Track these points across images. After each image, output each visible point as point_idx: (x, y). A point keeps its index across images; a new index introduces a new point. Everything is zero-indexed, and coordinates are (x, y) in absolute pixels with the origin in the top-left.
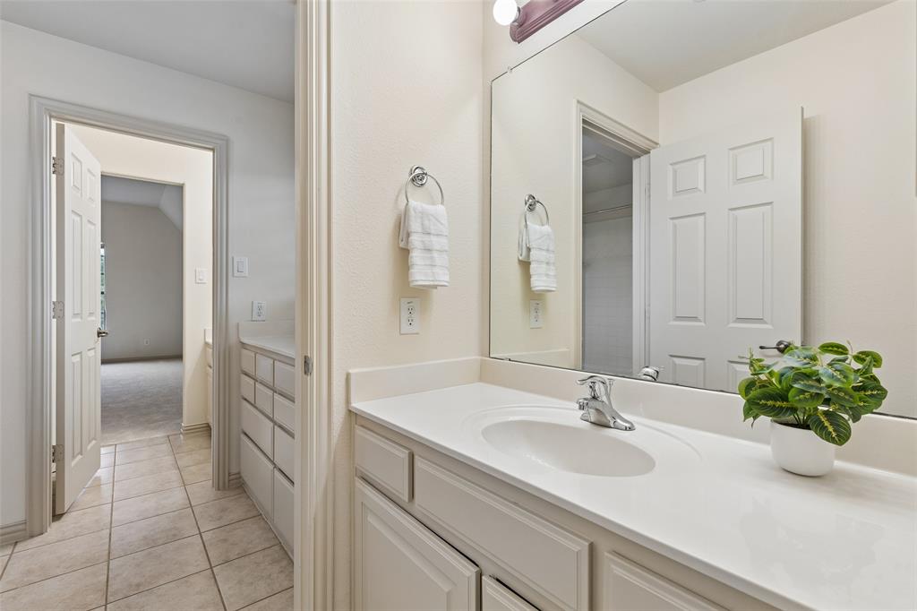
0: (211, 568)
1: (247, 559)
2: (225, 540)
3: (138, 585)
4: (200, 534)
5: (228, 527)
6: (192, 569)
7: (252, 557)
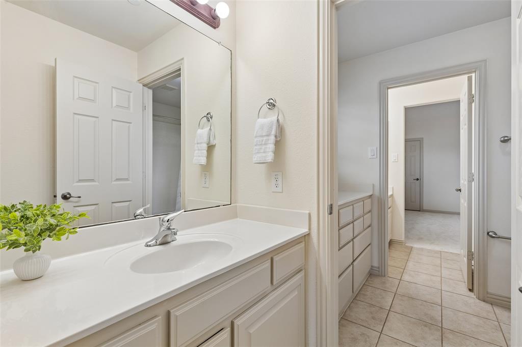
0: (389, 311)
1: (373, 303)
2: (373, 318)
3: (426, 326)
4: (381, 333)
5: (364, 325)
6: (398, 315)
7: (370, 302)
